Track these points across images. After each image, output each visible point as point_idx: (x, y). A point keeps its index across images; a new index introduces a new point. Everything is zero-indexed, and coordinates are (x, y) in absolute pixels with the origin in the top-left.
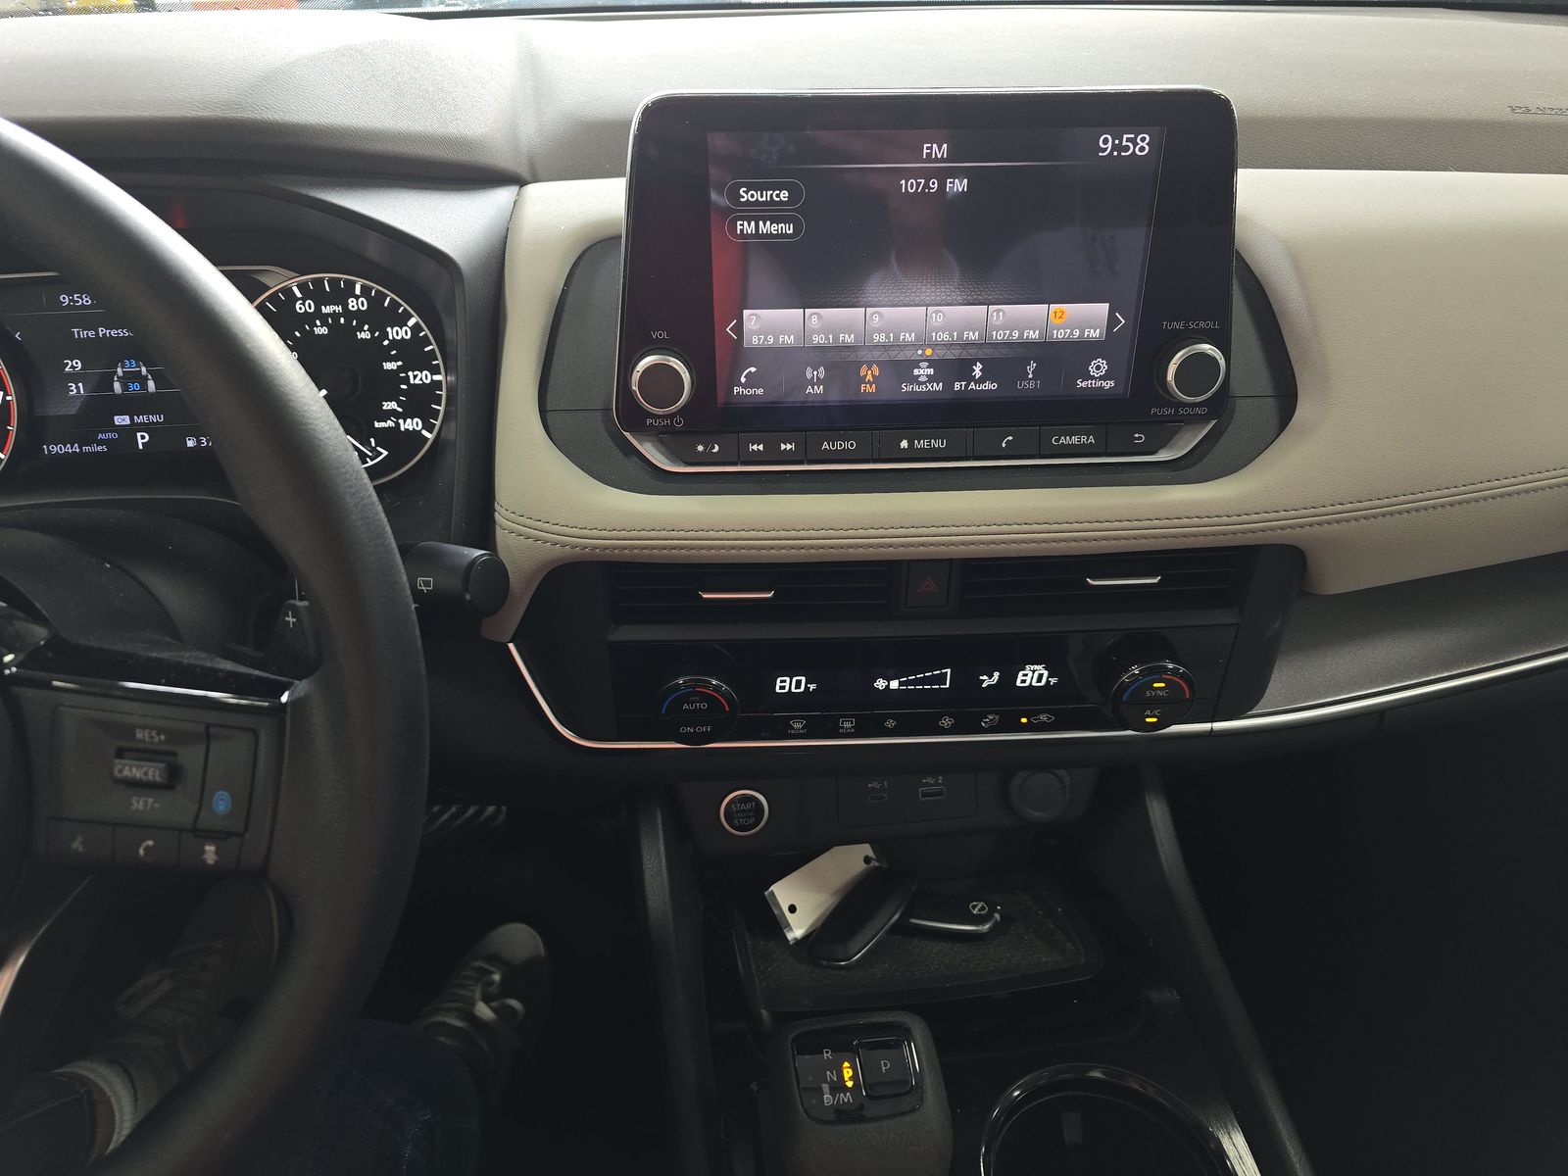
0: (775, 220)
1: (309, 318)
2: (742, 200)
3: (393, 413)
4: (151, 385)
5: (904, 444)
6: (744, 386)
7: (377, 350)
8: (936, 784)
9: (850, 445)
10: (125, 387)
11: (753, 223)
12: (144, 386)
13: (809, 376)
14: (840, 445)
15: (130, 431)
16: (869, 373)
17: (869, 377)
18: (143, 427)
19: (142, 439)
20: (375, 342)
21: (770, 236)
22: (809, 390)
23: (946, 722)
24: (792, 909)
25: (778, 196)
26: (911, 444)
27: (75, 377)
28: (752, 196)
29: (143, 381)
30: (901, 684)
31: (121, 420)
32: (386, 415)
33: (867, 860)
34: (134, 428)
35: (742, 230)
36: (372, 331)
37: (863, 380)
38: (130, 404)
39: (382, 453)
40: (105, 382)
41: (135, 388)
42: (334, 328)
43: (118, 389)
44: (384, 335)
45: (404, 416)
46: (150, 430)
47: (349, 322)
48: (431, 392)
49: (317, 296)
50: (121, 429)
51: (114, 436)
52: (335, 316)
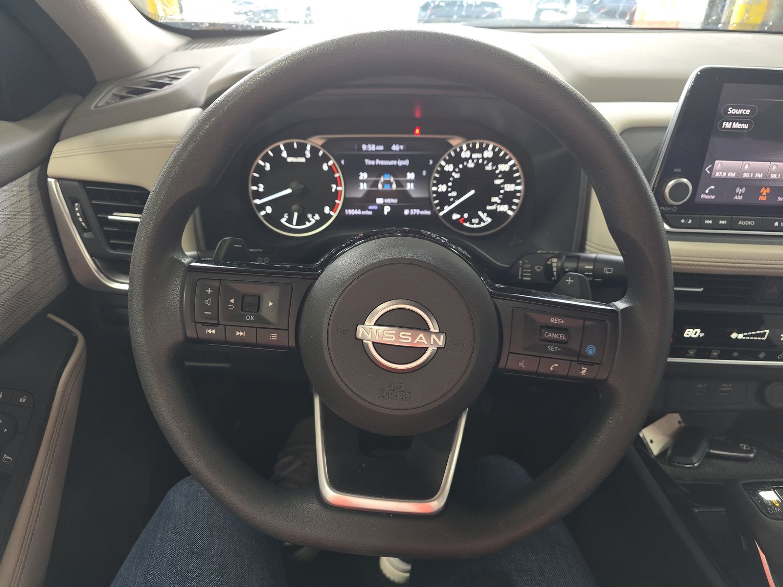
0: (741, 122)
1: (467, 160)
2: (729, 113)
3: (496, 203)
4: (394, 186)
5: (776, 224)
6: (707, 194)
7: (493, 175)
8: (728, 387)
9: (752, 223)
10: (383, 186)
11: (731, 123)
12: (391, 186)
13: (737, 191)
14: (746, 223)
15: (381, 207)
16: (764, 191)
17: (764, 194)
18: (388, 204)
19: (387, 209)
20: (493, 171)
21: (738, 129)
22: (736, 197)
23: (762, 355)
24: (652, 442)
25: (745, 112)
26: (780, 224)
27: (363, 181)
28: (734, 111)
29: (391, 184)
30: (744, 336)
31: (380, 201)
32: (492, 204)
33: (680, 422)
34: (385, 204)
35: (725, 126)
36: (493, 165)
37: (761, 194)
38: (385, 194)
39: (489, 220)
40: (375, 184)
41: (387, 187)
42: (477, 164)
43: (380, 186)
44: (497, 168)
45: (501, 204)
46: (392, 206)
47: (483, 162)
48: (513, 194)
49: (473, 150)
50: (379, 205)
51: (375, 207)
52: (478, 159)
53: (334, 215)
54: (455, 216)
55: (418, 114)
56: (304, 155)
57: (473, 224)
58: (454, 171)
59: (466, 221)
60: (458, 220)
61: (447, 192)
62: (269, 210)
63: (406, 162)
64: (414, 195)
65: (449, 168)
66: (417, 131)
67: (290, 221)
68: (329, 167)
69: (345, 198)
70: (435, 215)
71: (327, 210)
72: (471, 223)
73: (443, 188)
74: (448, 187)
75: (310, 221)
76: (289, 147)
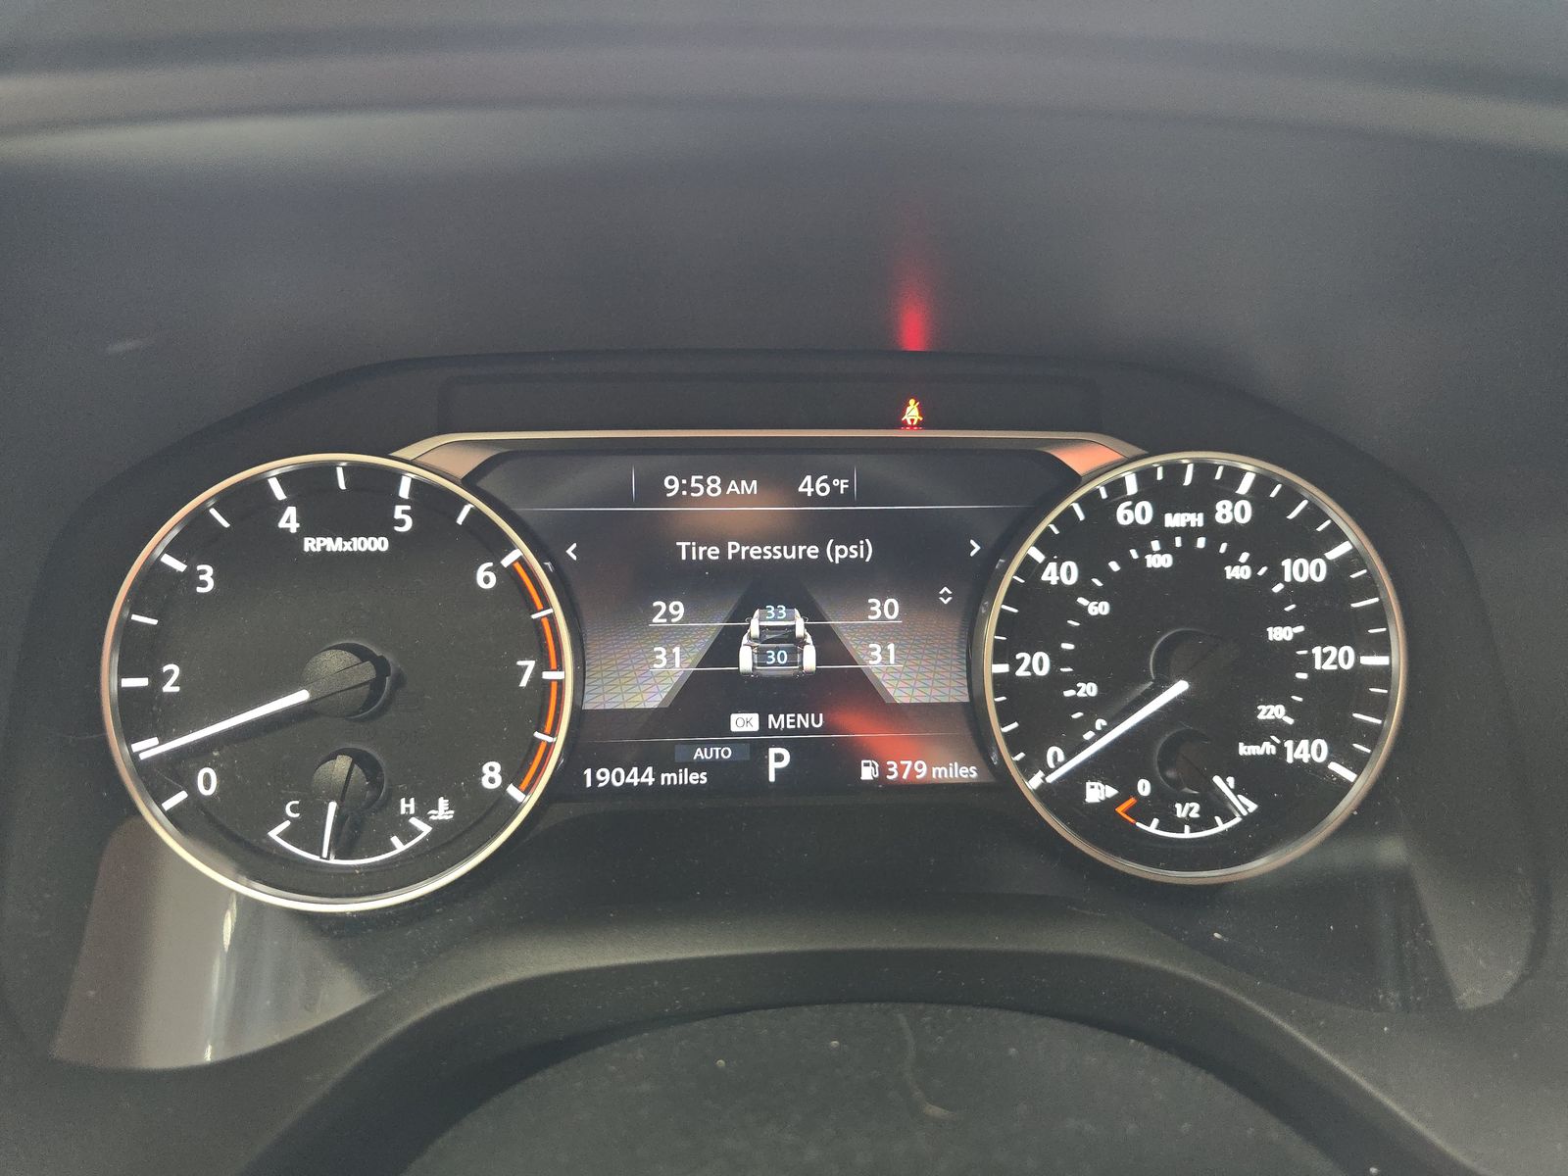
1: (1140, 536)
3: (1276, 728)
4: (809, 659)
7: (1260, 603)
10: (761, 656)
12: (796, 658)
15: (756, 746)
18: (784, 738)
19: (778, 760)
20: (1258, 587)
27: (669, 636)
29: (796, 647)
31: (744, 722)
32: (1257, 737)
34: (765, 738)
36: (1254, 564)
38: (764, 694)
39: (1245, 806)
40: (725, 647)
41: (778, 661)
42: (1185, 557)
43: (746, 660)
44: (1277, 574)
45: (1296, 734)
46: (795, 742)
47: (1213, 545)
48: (1352, 687)
49: (1164, 493)
50: (740, 741)
51: (724, 753)
52: (1189, 533)
53: (527, 801)
54: (1097, 792)
55: (914, 329)
56: (383, 525)
57: (1178, 826)
58: (1083, 587)
59: (1143, 810)
60: (1108, 804)
61: (1056, 681)
62: (207, 781)
63: (862, 551)
64: (901, 693)
65: (1062, 573)
66: (912, 413)
67: (306, 833)
68: (508, 576)
69: (578, 712)
70: (1000, 784)
71: (491, 775)
72: (1171, 823)
73: (1036, 664)
74: (1058, 658)
75: (408, 833)
76: (307, 487)
